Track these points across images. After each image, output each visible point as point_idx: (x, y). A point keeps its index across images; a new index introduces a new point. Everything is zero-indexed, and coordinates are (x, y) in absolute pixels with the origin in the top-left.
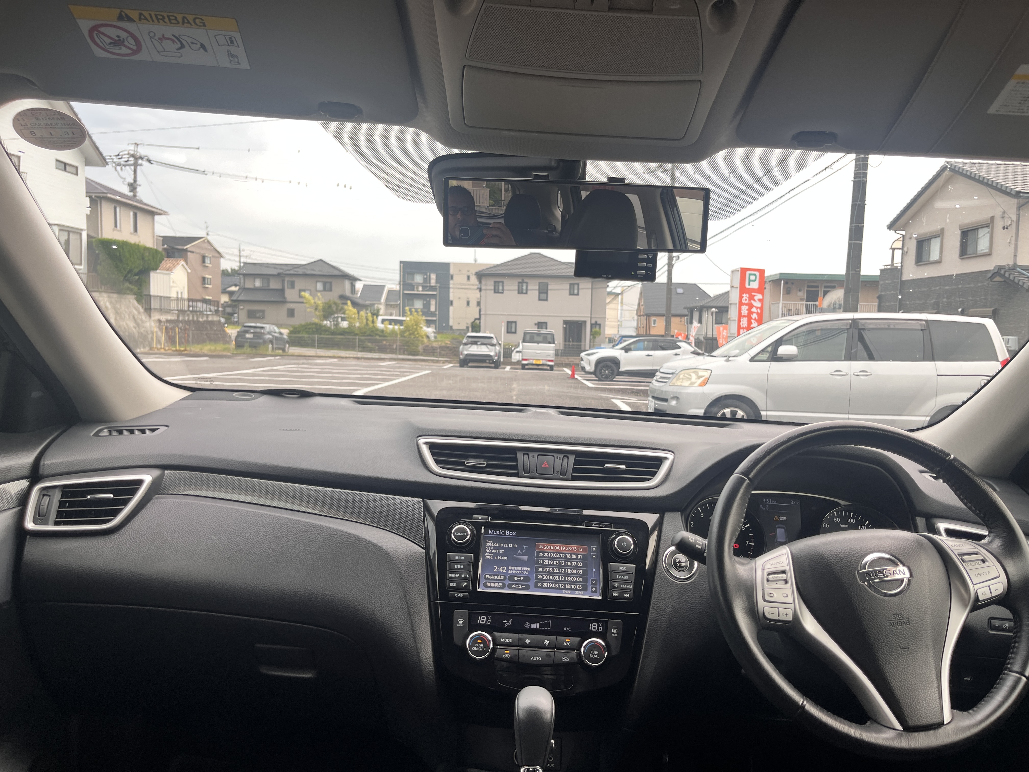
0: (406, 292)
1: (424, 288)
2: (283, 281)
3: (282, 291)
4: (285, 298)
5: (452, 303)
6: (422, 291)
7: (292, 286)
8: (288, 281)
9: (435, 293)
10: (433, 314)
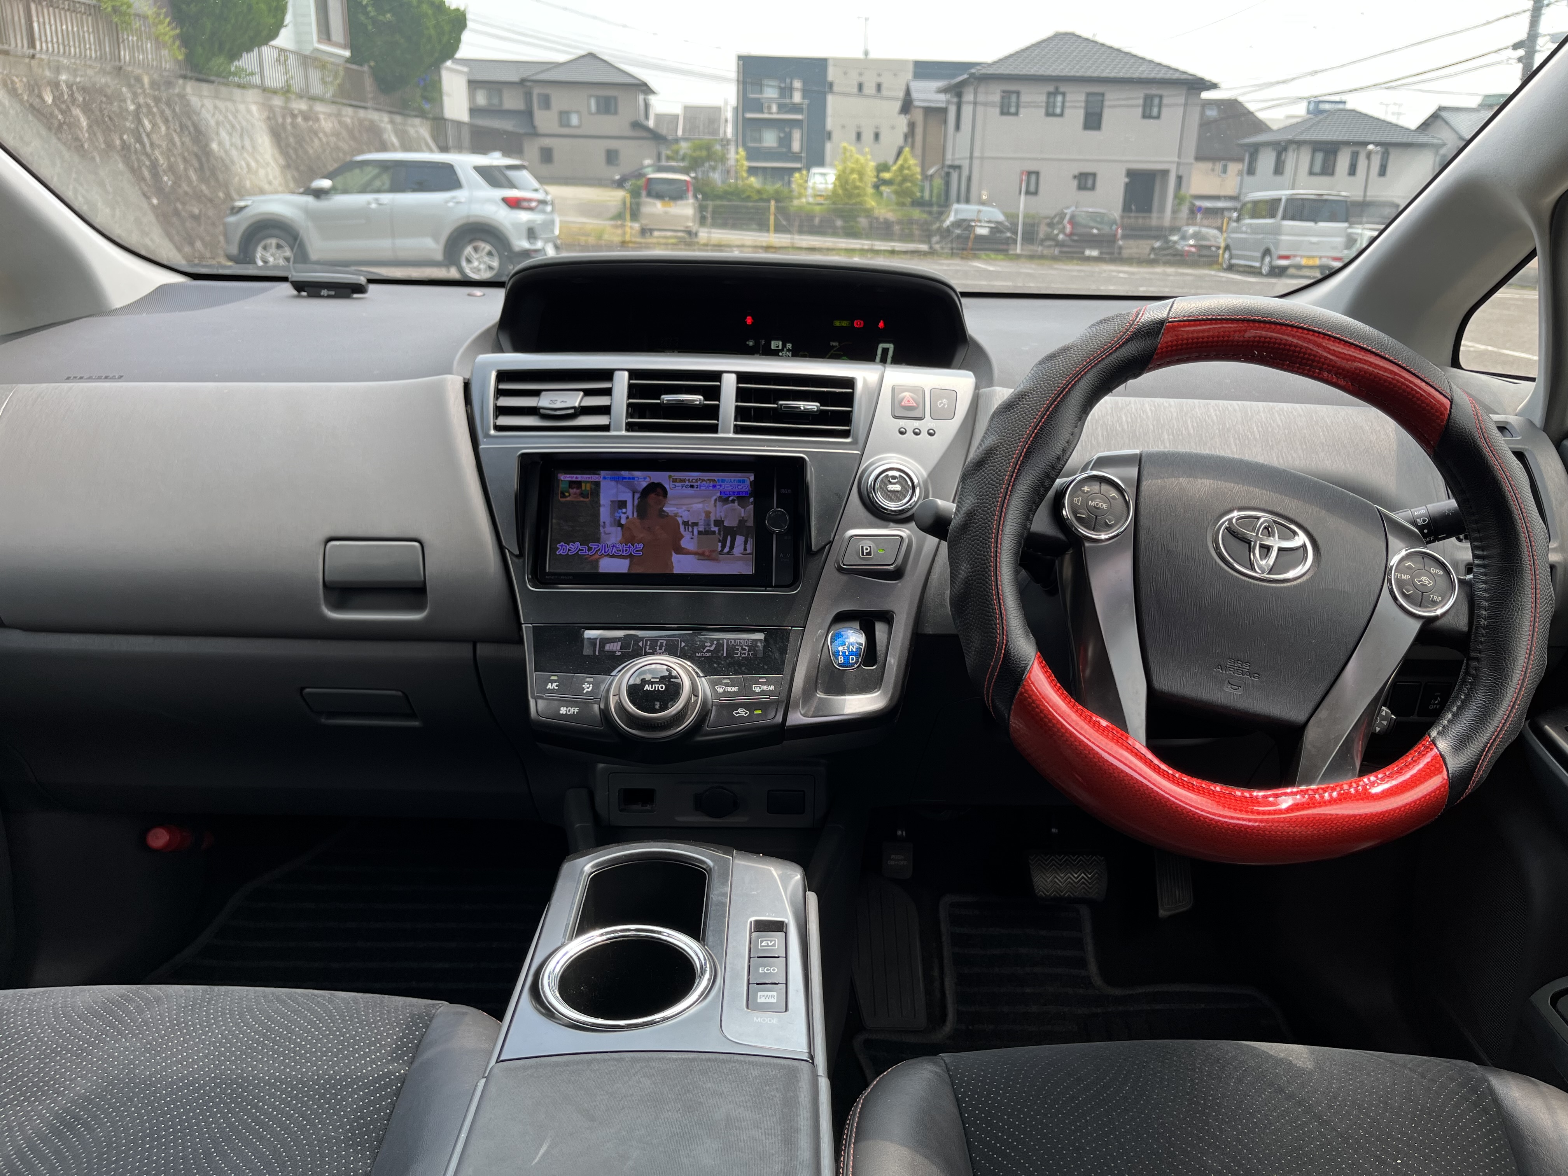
0: (749, 115)
1: (782, 108)
2: (528, 96)
3: (529, 114)
4: (534, 127)
5: (829, 135)
6: (778, 113)
7: (546, 103)
8: (539, 95)
9: (799, 117)
10: (796, 157)
